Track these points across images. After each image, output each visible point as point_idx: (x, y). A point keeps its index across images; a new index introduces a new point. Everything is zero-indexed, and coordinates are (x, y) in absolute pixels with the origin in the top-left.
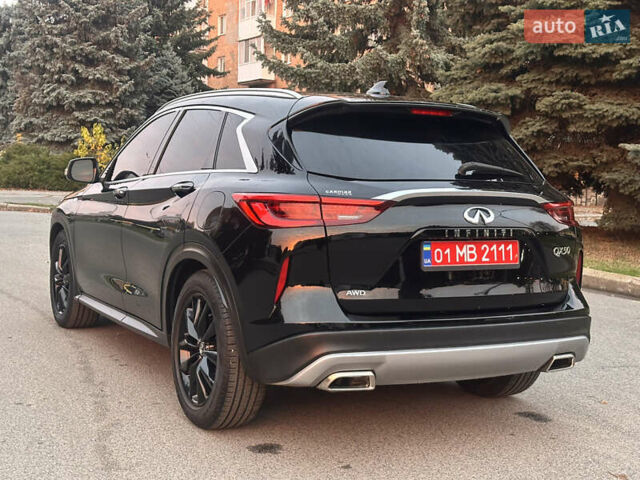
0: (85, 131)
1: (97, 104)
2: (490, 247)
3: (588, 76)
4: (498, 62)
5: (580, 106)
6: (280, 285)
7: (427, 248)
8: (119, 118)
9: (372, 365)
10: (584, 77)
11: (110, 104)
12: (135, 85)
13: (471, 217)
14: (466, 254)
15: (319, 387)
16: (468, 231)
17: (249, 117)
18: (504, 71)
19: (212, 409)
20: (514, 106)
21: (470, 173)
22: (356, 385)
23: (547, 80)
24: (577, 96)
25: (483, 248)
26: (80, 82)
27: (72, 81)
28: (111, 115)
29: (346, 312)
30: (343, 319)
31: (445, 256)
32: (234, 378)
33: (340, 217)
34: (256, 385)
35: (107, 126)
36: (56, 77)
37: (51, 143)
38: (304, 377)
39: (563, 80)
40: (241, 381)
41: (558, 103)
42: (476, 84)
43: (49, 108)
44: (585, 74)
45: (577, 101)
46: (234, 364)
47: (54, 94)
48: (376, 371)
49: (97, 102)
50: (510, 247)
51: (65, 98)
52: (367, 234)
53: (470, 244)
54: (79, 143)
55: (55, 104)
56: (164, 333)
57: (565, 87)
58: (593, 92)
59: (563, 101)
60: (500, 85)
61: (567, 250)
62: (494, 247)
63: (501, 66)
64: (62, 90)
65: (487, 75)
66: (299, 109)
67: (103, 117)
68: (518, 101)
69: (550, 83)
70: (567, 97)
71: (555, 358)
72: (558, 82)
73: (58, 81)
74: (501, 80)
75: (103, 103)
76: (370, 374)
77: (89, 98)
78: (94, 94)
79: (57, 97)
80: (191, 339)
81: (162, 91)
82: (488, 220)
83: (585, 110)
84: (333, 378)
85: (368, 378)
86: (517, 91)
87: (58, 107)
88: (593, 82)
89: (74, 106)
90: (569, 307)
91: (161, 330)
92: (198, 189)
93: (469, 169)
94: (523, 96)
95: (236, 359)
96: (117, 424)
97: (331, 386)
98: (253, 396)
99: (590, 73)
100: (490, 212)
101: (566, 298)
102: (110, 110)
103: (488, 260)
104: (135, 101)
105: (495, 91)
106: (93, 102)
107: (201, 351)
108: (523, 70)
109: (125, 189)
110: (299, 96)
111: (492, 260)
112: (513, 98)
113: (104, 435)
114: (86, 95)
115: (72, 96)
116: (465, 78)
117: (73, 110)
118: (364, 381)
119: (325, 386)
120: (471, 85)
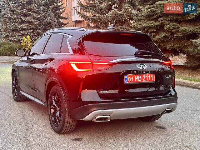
0: (24, 37)
1: (28, 29)
2: (146, 76)
3: (180, 18)
4: (152, 14)
5: (178, 28)
6: (80, 90)
7: (125, 77)
8: (35, 33)
9: (109, 114)
10: (179, 19)
11: (32, 29)
12: (40, 22)
13: (139, 67)
15: (93, 121)
16: (138, 71)
17: (71, 36)
18: (154, 17)
19: (61, 128)
20: (157, 28)
21: (139, 53)
22: (104, 120)
23: (167, 20)
24: (177, 25)
25: (143, 77)
26: (22, 22)
27: (20, 22)
28: (32, 32)
29: (101, 98)
30: (100, 100)
31: (131, 79)
32: (67, 118)
33: (99, 68)
34: (74, 120)
35: (31, 36)
36: (15, 20)
37: (14, 41)
38: (88, 118)
39: (172, 20)
40: (69, 119)
41: (171, 27)
42: (145, 21)
43: (13, 30)
44: (179, 18)
45: (177, 26)
46: (67, 113)
47: (14, 26)
48: (111, 115)
49: (28, 28)
51: (18, 27)
52: (107, 73)
54: (22, 41)
55: (14, 29)
56: (46, 104)
57: (173, 22)
58: (182, 23)
59: (173, 26)
60: (153, 22)
61: (170, 76)
63: (153, 15)
64: (17, 24)
65: (149, 18)
66: (86, 34)
67: (30, 33)
68: (159, 26)
69: (168, 21)
70: (174, 25)
71: (166, 110)
72: (171, 20)
73: (15, 22)
74: (153, 20)
75: (30, 28)
76: (108, 116)
77: (25, 27)
78: (27, 25)
79: (15, 27)
80: (54, 106)
81: (48, 24)
82: (145, 68)
83: (179, 29)
84: (97, 118)
85: (108, 117)
86: (158, 23)
87: (15, 30)
88: (182, 20)
89: (20, 30)
90: (171, 94)
91: (45, 103)
92: (55, 59)
93: (139, 52)
94: (160, 25)
95: (67, 112)
96: (32, 132)
97: (96, 120)
98: (73, 123)
99: (181, 17)
100: (145, 65)
101: (170, 91)
102: (32, 31)
103: (145, 80)
104: (40, 28)
105: (151, 24)
106: (26, 28)
107: (57, 110)
108: (160, 17)
109: (33, 59)
110: (86, 30)
111: (146, 80)
112: (157, 26)
113: (27, 136)
114: (24, 26)
115: (20, 26)
116: (142, 20)
117: (20, 31)
118: (107, 119)
119: (95, 120)
120: (144, 22)
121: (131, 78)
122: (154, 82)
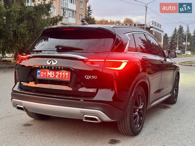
7: (39, 71)
14: (51, 74)
25: (57, 73)
31: (44, 75)
50: (67, 74)
53: (53, 71)
62: (61, 73)
103: (58, 77)
121: (44, 73)
122: (69, 81)
